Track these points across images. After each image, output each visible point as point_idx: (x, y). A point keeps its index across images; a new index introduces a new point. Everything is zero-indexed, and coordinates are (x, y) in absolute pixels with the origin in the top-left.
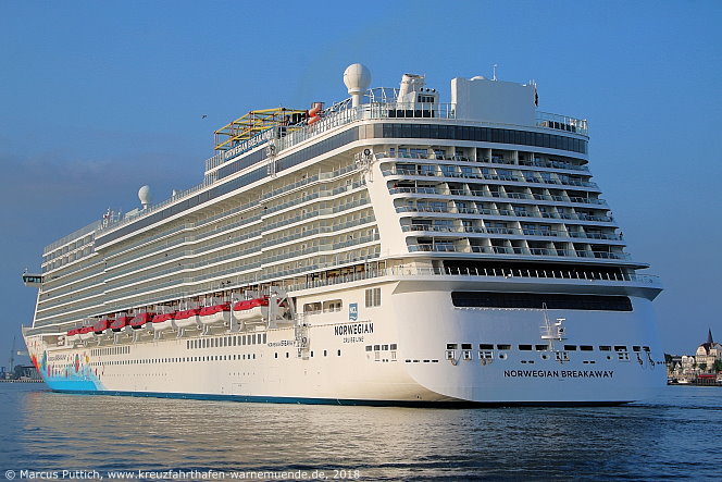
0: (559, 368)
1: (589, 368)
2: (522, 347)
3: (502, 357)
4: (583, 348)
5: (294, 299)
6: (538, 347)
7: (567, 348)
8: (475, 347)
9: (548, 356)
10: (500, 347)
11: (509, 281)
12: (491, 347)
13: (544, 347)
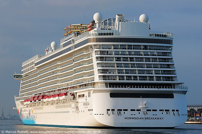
0: (144, 116)
1: (155, 116)
2: (132, 110)
3: (125, 113)
4: (153, 110)
5: (76, 93)
6: (137, 110)
7: (147, 110)
8: (116, 110)
9: (141, 113)
10: (124, 110)
11: (128, 89)
12: (121, 110)
13: (140, 110)
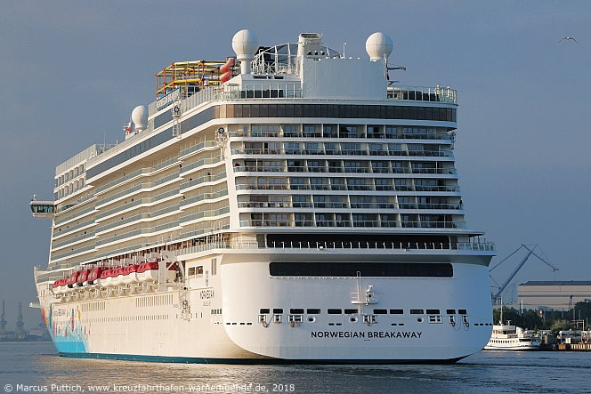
0: (366, 329)
1: (396, 329)
2: (331, 311)
3: (311, 320)
4: (393, 312)
5: (184, 262)
6: (348, 312)
7: (376, 312)
8: (287, 312)
9: (357, 319)
10: (310, 311)
11: (322, 253)
12: (301, 311)
13: (355, 311)
